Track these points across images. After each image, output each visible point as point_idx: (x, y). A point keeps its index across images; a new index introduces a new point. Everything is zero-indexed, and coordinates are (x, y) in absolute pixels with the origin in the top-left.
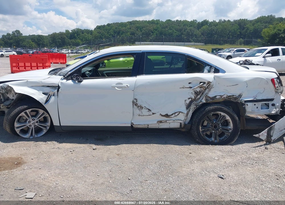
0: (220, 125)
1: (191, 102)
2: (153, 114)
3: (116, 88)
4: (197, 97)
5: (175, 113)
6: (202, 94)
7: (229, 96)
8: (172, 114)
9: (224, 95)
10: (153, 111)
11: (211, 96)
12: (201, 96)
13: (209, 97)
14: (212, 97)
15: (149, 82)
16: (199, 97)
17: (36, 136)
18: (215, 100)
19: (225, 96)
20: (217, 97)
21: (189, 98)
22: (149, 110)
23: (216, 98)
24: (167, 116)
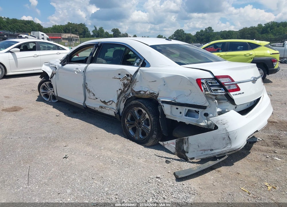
0: (143, 123)
1: (121, 93)
2: (96, 99)
3: (75, 72)
4: (125, 89)
5: (110, 101)
6: (129, 86)
7: (151, 93)
8: (108, 102)
9: (147, 91)
10: (96, 96)
11: (136, 90)
12: (128, 89)
13: (134, 91)
14: (137, 92)
15: (93, 70)
16: (126, 89)
17: (53, 101)
18: (139, 95)
19: (148, 93)
20: (142, 92)
21: (120, 89)
22: (94, 94)
23: (140, 93)
24: (104, 102)
